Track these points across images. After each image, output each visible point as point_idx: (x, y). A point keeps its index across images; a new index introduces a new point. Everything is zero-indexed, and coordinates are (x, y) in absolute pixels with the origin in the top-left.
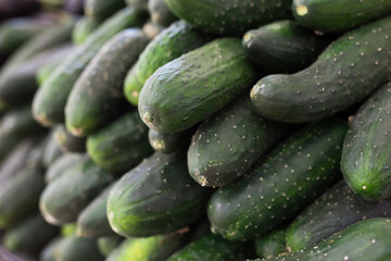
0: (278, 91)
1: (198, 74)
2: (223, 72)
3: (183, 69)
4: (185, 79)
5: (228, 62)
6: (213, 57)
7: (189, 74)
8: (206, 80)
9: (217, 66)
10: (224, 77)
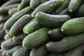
0: (52, 47)
1: (36, 39)
2: (42, 39)
3: (34, 37)
4: (33, 40)
5: (44, 36)
6: (41, 34)
7: (34, 39)
8: (38, 41)
9: (41, 37)
10: (42, 40)
